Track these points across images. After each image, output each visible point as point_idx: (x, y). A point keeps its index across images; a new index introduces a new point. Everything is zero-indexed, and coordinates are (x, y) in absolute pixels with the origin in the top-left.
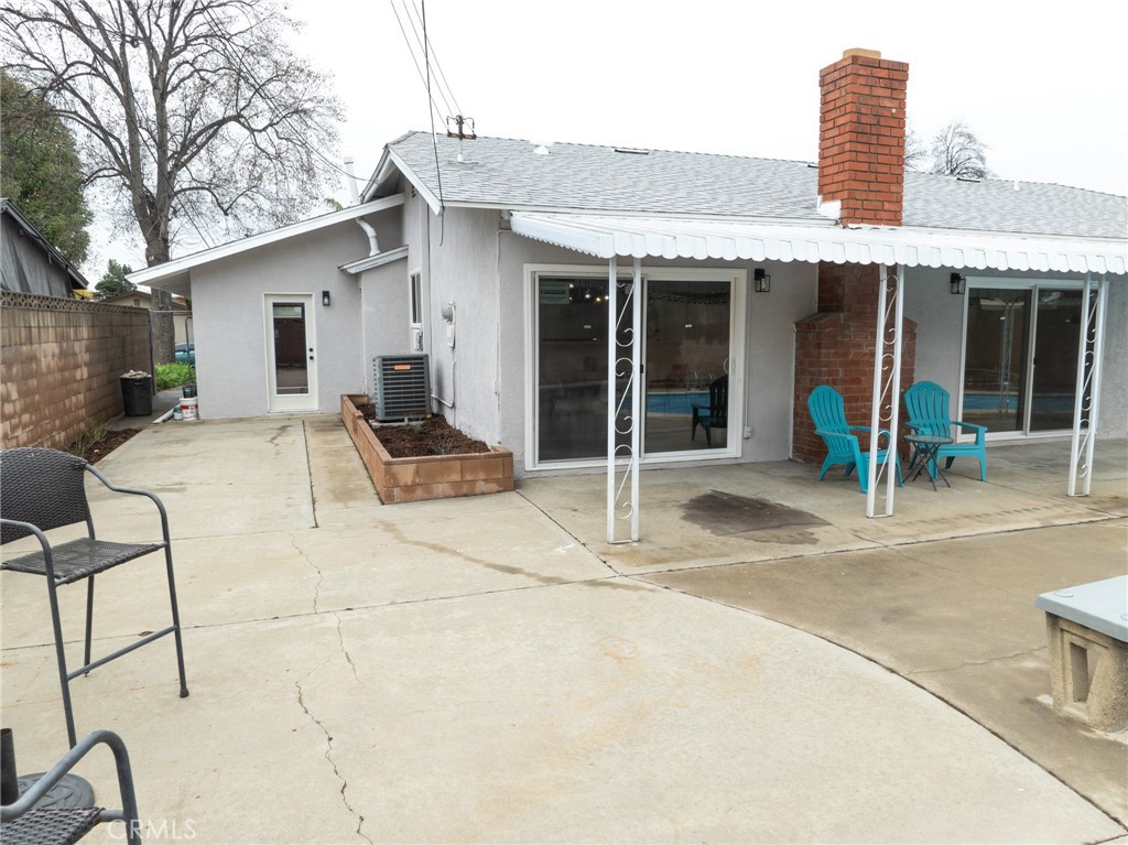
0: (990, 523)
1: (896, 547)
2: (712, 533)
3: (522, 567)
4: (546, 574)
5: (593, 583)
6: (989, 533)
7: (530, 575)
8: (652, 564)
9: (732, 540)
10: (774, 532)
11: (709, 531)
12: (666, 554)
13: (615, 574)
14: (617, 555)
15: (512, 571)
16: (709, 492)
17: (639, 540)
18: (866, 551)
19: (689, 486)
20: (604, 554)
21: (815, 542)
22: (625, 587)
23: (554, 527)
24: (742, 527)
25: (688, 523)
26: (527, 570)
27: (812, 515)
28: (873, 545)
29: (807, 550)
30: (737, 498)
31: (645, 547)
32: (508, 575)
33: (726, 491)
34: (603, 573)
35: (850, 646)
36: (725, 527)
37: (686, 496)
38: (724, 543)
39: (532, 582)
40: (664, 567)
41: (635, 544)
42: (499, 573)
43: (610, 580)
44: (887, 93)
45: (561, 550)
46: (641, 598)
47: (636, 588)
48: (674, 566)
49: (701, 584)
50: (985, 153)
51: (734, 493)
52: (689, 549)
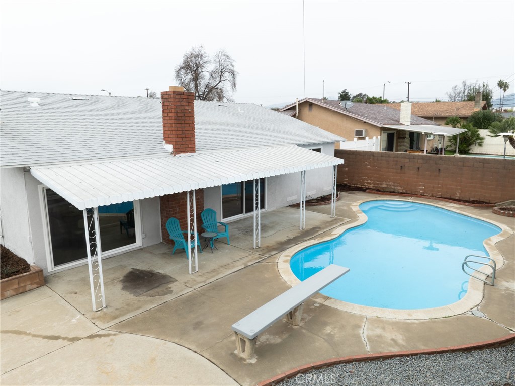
0: (229, 269)
1: (198, 289)
2: (134, 296)
3: (60, 335)
4: (71, 336)
5: (91, 337)
6: (228, 275)
7: (64, 339)
8: (113, 320)
9: (142, 298)
10: (157, 290)
11: (132, 295)
12: (117, 312)
13: (99, 329)
14: (98, 318)
15: (56, 338)
16: (131, 270)
17: (106, 307)
18: (189, 294)
19: (123, 267)
20: (93, 318)
21: (171, 292)
22: (104, 335)
23: (69, 307)
24: (145, 290)
25: (124, 292)
26: (63, 336)
27: (170, 277)
28: (191, 290)
29: (169, 298)
30: (142, 272)
31: (109, 310)
32: (55, 342)
33: (138, 268)
34: (94, 330)
35: (183, 344)
36: (139, 291)
37: (121, 274)
38: (139, 301)
39: (66, 342)
40: (117, 321)
41: (105, 310)
42: (51, 341)
43: (97, 333)
44: (187, 104)
45: (74, 321)
46: (112, 340)
47: (108, 335)
48: (121, 319)
49: (133, 326)
50: (234, 64)
51: (141, 268)
52: (126, 307)
